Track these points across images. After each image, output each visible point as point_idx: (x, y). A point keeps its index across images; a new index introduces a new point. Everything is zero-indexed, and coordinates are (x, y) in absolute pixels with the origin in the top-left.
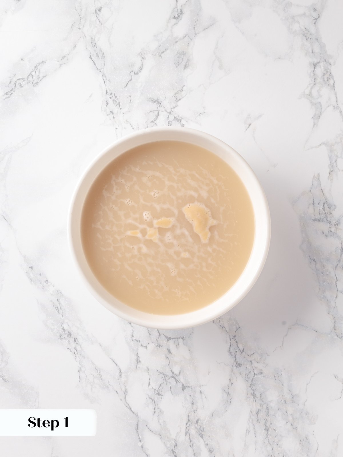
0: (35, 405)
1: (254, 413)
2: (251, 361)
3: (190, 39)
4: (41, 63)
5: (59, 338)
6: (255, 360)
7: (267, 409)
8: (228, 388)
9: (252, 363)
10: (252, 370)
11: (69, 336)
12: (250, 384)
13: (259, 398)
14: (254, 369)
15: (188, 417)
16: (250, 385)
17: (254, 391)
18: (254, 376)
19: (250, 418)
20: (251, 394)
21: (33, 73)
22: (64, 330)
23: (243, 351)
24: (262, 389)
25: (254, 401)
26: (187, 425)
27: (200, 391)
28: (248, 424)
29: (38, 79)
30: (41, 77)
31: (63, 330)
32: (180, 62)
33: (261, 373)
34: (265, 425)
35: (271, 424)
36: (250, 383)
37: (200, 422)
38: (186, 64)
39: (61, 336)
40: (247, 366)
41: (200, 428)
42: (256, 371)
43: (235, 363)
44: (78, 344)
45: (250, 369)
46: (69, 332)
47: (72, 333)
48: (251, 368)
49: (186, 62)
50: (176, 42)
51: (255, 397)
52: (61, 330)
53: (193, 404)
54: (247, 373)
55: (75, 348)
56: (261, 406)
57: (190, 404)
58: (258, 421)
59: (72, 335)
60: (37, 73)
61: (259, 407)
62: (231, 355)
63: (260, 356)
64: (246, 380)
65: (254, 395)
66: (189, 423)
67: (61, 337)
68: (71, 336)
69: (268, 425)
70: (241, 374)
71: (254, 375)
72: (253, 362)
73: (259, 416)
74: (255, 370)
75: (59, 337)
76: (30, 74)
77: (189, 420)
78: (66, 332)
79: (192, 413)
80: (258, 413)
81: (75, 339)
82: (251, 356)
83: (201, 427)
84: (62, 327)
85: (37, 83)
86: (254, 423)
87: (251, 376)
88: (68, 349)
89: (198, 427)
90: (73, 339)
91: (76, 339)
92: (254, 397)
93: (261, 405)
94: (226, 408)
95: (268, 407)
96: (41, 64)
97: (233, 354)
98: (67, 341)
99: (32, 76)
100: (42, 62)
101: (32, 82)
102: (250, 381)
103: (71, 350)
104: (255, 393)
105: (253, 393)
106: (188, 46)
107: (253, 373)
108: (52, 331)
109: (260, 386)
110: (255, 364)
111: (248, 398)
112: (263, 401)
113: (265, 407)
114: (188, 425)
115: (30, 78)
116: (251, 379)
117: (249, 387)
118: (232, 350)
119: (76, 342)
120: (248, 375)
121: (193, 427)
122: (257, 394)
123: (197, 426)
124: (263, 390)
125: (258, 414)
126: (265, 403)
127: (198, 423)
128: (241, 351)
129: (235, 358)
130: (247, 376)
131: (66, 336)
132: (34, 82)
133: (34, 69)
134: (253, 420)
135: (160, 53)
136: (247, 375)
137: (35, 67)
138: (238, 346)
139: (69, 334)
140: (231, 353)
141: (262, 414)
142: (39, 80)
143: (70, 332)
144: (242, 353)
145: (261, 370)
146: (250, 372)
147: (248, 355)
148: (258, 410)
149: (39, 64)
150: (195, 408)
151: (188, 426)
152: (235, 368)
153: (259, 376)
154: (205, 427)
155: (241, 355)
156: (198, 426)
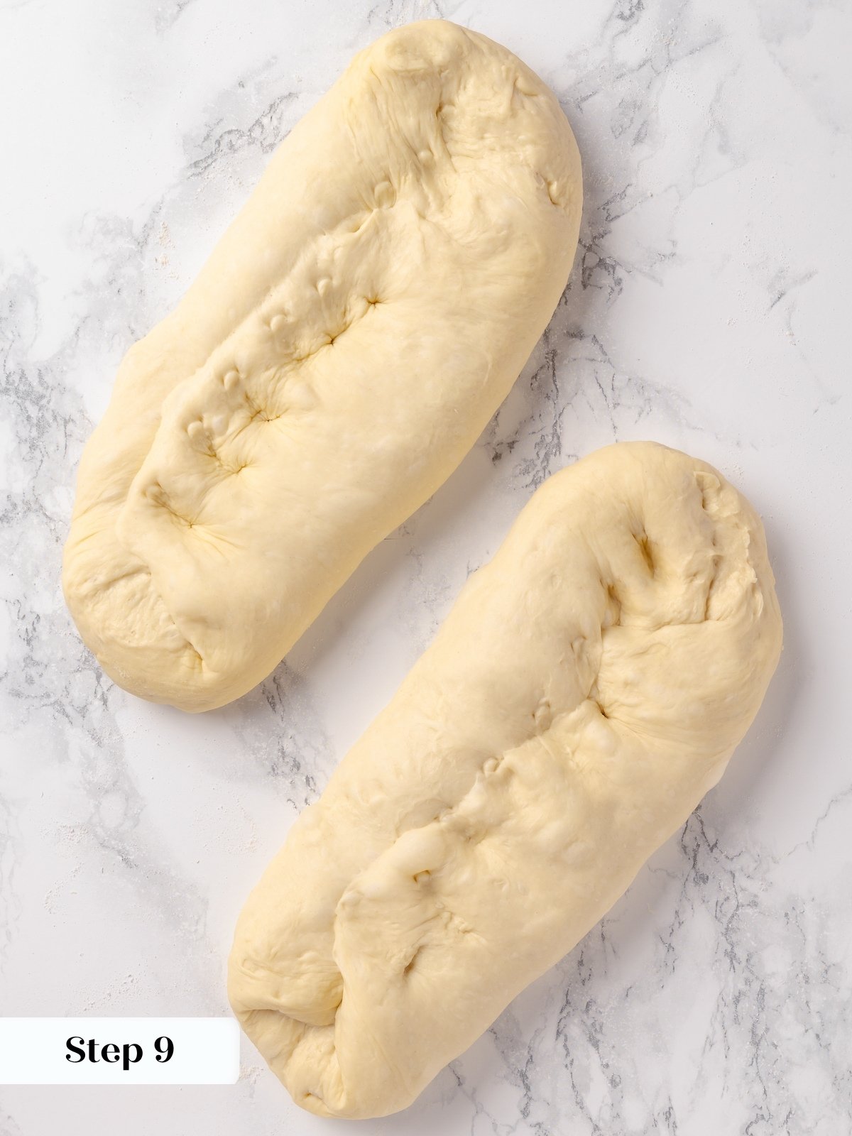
0: (196, 931)
1: (730, 999)
2: (731, 872)
3: (656, 71)
4: (286, 97)
5: (270, 772)
6: (742, 870)
7: (762, 992)
8: (671, 933)
9: (734, 876)
10: (734, 893)
11: (295, 770)
12: (726, 929)
13: (744, 963)
14: (738, 890)
15: (567, 995)
16: (724, 931)
17: (732, 945)
18: (737, 910)
19: (718, 1011)
20: (726, 953)
21: (265, 121)
22: (283, 753)
23: (715, 845)
24: (753, 943)
25: (732, 969)
26: (561, 1012)
27: (602, 934)
28: (712, 1024)
29: (276, 136)
30: (283, 133)
31: (280, 754)
32: (624, 126)
33: (754, 904)
34: (753, 1033)
35: (767, 1029)
36: (725, 926)
37: (594, 1008)
38: (639, 132)
39: (276, 768)
40: (722, 884)
41: (593, 1025)
42: (742, 898)
43: (693, 874)
44: (314, 791)
45: (728, 891)
46: (295, 761)
47: (302, 763)
48: (730, 889)
49: (641, 129)
50: (621, 76)
51: (734, 961)
52: (276, 752)
53: (581, 963)
54: (721, 900)
55: (306, 800)
56: (746, 984)
57: (575, 964)
58: (736, 1020)
59: (302, 769)
60: (275, 122)
61: (741, 986)
62: (685, 852)
63: (756, 861)
64: (716, 917)
65: (732, 956)
66: (569, 1009)
67: (274, 770)
68: (298, 769)
69: (760, 1031)
70: (706, 901)
71: (738, 906)
72: (737, 875)
73: (739, 1007)
74: (740, 895)
75: (270, 770)
76: (258, 123)
77: (568, 1002)
78: (286, 760)
79: (577, 985)
80: (737, 1000)
81: (307, 779)
82: (735, 860)
83: (597, 1023)
84: (280, 747)
85: (272, 146)
86: (726, 1024)
87: (729, 908)
88: (289, 800)
89: (589, 1022)
90: (304, 779)
91: (311, 780)
92: (731, 961)
93: (748, 982)
94: (661, 980)
95: (762, 987)
96: (285, 101)
97: (690, 850)
98: (288, 782)
99: (263, 126)
100: (290, 94)
101: (261, 142)
102: (725, 920)
103: (297, 804)
104: (736, 950)
105: (729, 950)
106: (649, 87)
107: (733, 903)
108: (254, 754)
109: (748, 935)
110: (742, 881)
111: (716, 961)
112: (752, 972)
113: (756, 986)
114: (564, 1014)
115: (257, 131)
116: (729, 915)
117: (720, 935)
118: (688, 840)
119: (309, 785)
120: (723, 904)
121: (576, 1021)
122: (741, 953)
123: (585, 1017)
124: (755, 945)
125: (738, 1002)
126: (757, 978)
127: (590, 1012)
128: (709, 845)
129: (695, 860)
130: (718, 908)
131: (287, 769)
132: (266, 143)
133: (267, 111)
134: (724, 1016)
135: (579, 100)
136: (719, 904)
137: (271, 106)
138: (703, 833)
139: (294, 766)
140: (684, 848)
141: (747, 1006)
142: (279, 138)
143: (297, 759)
144: (712, 850)
145: (756, 896)
146: (728, 898)
147: (727, 857)
148: (739, 993)
149: (282, 99)
150: (585, 973)
151: (565, 1017)
152: (691, 884)
153: (749, 911)
154: (605, 1022)
155: (708, 854)
156: (588, 1018)
